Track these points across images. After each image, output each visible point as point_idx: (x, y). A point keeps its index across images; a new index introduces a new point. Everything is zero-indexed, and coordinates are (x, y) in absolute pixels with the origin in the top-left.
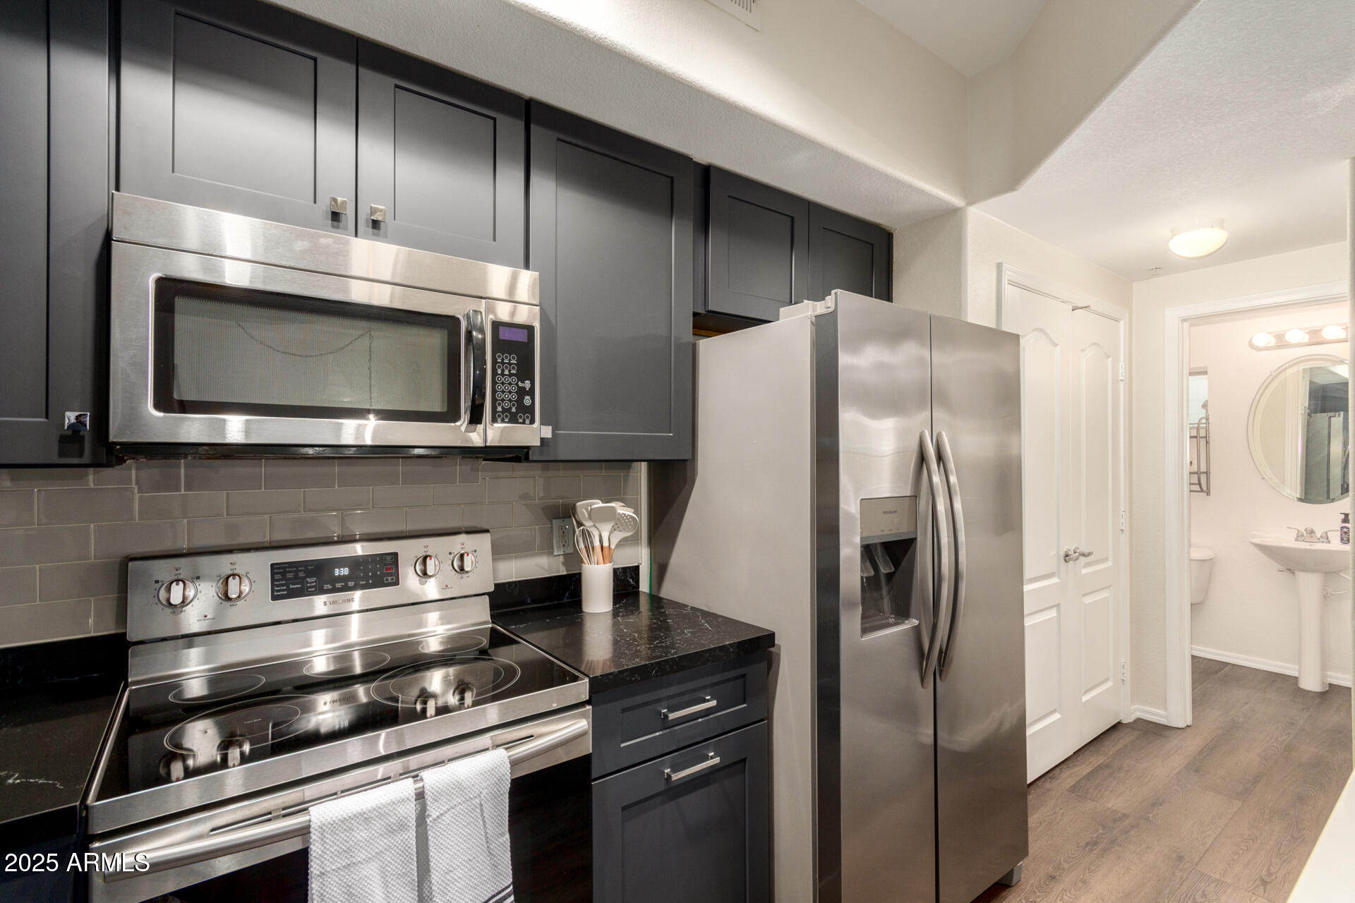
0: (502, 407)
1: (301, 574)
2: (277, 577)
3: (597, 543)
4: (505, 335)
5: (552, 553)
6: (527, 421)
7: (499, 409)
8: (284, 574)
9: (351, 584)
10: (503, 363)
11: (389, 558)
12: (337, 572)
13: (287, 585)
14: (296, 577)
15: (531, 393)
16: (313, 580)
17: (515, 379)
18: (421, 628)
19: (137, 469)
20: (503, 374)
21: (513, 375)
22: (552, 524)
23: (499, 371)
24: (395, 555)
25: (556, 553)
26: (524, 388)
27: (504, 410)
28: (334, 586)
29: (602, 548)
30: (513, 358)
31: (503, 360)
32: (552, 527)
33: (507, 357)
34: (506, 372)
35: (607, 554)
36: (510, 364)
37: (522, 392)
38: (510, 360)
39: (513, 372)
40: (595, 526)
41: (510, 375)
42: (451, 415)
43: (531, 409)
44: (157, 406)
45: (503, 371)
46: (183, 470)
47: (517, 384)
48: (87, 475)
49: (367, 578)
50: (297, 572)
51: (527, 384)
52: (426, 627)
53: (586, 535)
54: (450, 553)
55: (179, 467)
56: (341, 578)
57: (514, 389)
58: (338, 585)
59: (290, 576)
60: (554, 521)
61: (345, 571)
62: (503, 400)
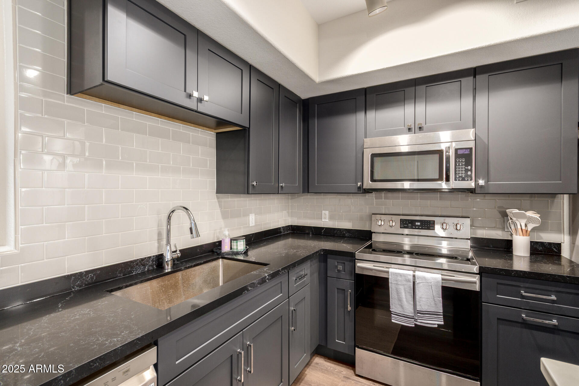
0: (459, 176)
1: (407, 223)
2: (401, 222)
3: (519, 227)
4: (460, 152)
5: (505, 230)
6: (469, 180)
7: (458, 176)
8: (403, 222)
9: (420, 227)
10: (459, 161)
11: (432, 222)
12: (417, 224)
13: (404, 225)
14: (406, 223)
15: (471, 170)
16: (410, 225)
17: (464, 166)
18: (440, 245)
19: (375, 194)
20: (459, 165)
21: (463, 165)
22: (504, 218)
23: (458, 164)
24: (434, 221)
25: (506, 230)
26: (468, 169)
27: (460, 177)
28: (416, 227)
29: (522, 229)
30: (463, 159)
31: (459, 160)
32: (504, 220)
33: (461, 160)
34: (461, 164)
35: (525, 233)
36: (462, 162)
37: (467, 171)
38: (462, 160)
39: (464, 164)
40: (517, 220)
41: (462, 165)
42: (441, 179)
43: (471, 176)
44: (371, 181)
45: (459, 164)
46: (383, 195)
47: (465, 168)
48: (366, 195)
49: (425, 227)
50: (406, 222)
51: (469, 167)
52: (442, 245)
53: (515, 225)
54: (453, 223)
55: (382, 194)
56: (417, 226)
57: (464, 169)
58: (417, 227)
59: (405, 223)
60: (505, 217)
61: (419, 224)
62: (459, 174)
